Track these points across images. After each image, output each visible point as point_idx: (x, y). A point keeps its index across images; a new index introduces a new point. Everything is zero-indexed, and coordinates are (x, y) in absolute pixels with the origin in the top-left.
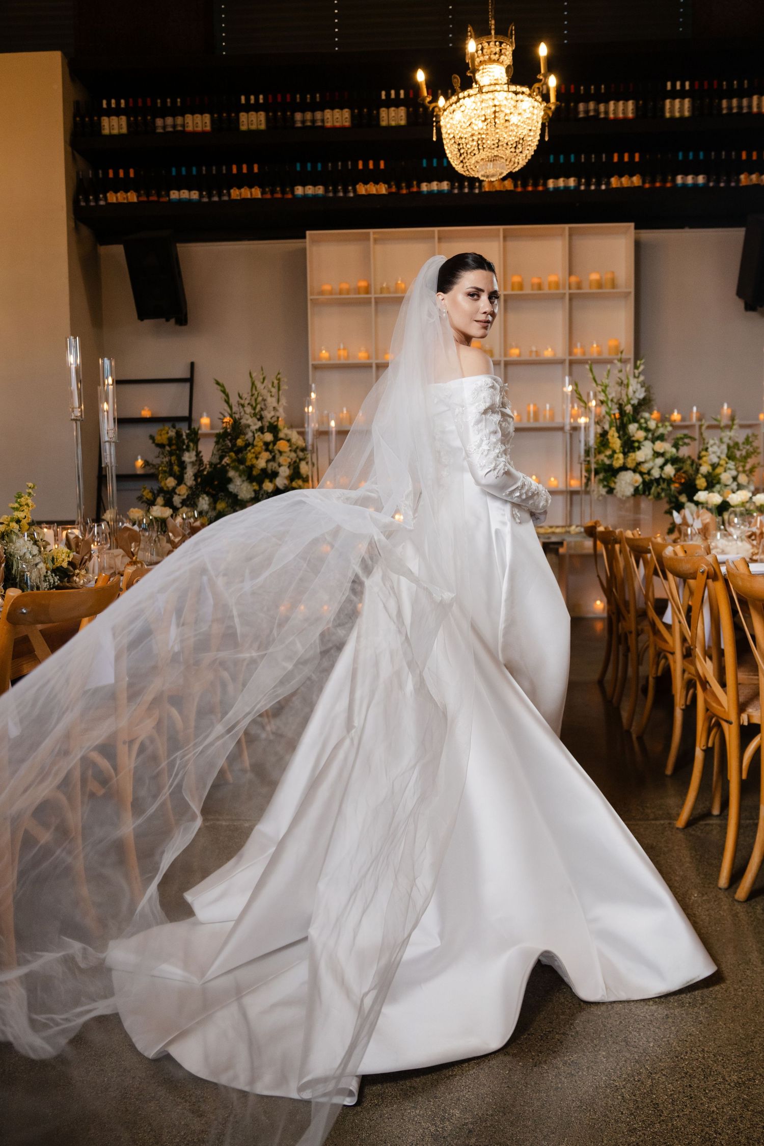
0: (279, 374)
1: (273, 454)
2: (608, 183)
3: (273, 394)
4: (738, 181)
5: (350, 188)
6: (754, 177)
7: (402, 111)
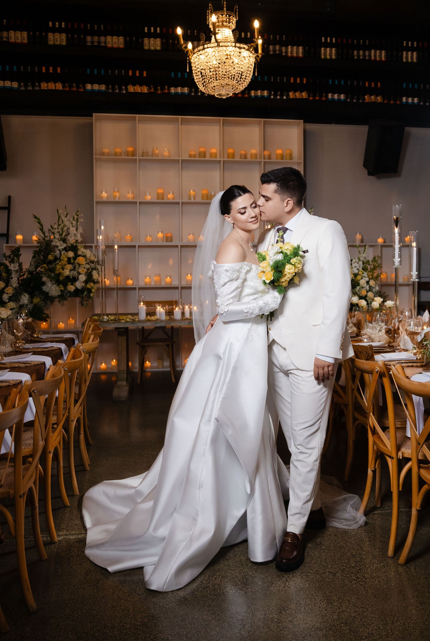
0: (78, 212)
1: (74, 265)
2: (288, 96)
3: (73, 225)
4: (364, 99)
5: (123, 87)
6: (373, 97)
7: (158, 41)
